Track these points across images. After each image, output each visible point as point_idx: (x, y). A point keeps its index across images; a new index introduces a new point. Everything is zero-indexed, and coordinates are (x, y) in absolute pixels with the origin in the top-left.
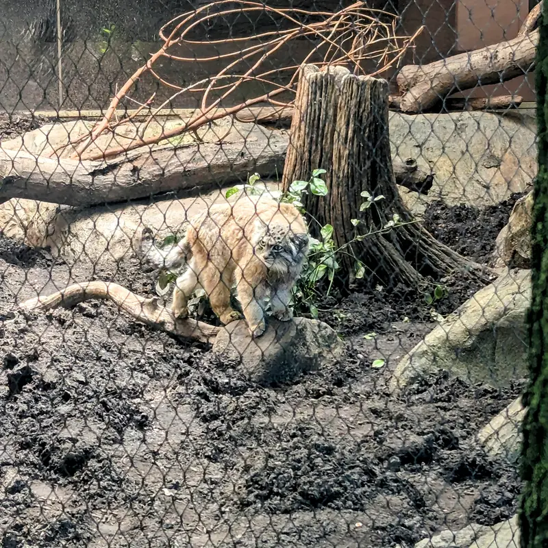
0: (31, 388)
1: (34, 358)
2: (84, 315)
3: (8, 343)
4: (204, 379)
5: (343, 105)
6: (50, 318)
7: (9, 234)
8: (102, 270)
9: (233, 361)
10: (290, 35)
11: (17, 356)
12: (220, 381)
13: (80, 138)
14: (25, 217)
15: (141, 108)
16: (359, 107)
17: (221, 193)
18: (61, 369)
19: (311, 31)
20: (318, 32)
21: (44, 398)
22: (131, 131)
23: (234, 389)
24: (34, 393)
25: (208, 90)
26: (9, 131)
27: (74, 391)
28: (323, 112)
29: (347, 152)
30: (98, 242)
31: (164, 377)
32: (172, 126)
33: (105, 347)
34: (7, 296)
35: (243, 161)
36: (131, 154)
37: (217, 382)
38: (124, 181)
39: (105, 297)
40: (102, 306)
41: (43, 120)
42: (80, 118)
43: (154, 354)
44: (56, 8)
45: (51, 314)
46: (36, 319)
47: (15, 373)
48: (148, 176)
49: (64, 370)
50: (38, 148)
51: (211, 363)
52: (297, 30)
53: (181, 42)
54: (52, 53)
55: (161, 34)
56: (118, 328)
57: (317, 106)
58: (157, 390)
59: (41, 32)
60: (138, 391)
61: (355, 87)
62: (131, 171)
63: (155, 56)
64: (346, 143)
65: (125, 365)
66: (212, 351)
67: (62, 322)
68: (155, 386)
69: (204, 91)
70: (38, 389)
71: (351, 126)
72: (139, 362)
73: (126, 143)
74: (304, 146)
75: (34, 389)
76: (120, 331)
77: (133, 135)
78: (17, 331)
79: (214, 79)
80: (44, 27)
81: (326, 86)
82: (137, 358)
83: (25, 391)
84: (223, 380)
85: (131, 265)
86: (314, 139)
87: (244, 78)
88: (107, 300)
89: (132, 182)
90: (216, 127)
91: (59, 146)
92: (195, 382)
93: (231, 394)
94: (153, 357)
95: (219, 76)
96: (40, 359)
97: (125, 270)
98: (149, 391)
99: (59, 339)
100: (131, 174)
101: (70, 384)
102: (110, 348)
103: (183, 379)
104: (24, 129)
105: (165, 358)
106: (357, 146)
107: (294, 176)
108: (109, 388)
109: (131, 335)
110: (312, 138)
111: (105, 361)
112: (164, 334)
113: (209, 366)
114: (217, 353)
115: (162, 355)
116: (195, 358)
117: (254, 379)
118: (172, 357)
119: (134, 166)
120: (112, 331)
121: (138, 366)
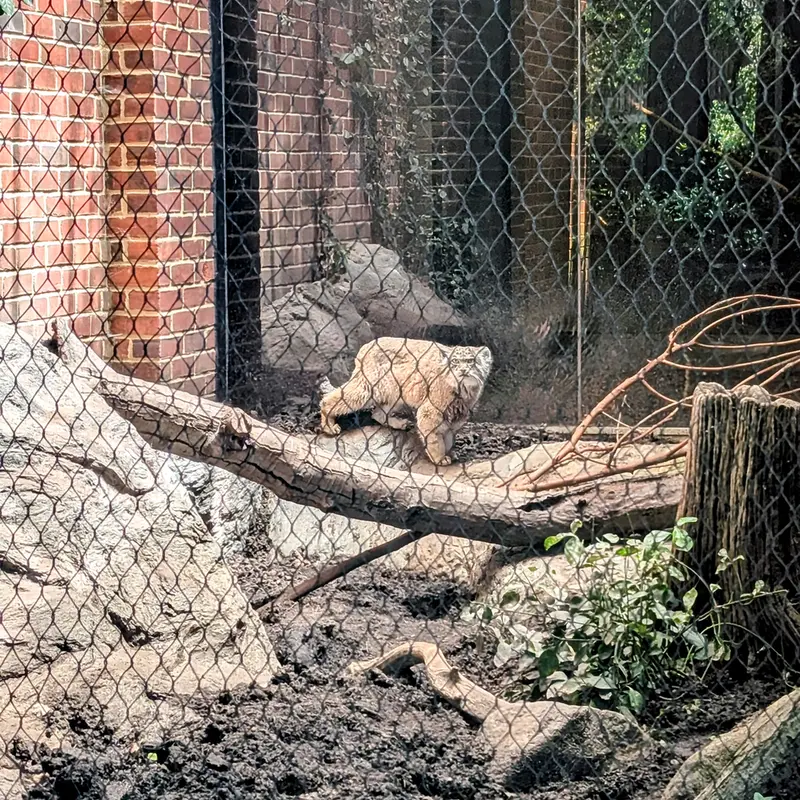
5: (740, 435)
9: (484, 755)
12: (441, 779)
16: (760, 439)
28: (716, 445)
29: (745, 496)
38: (564, 518)
48: (598, 513)
50: (511, 472)
53: (692, 345)
54: (570, 356)
56: (413, 702)
57: (709, 436)
59: (558, 330)
61: (754, 414)
62: (576, 506)
63: (652, 363)
64: (744, 484)
71: (750, 463)
80: (562, 325)
81: (719, 412)
84: (444, 778)
86: (707, 479)
100: (576, 509)
106: (758, 489)
110: (704, 476)
112: (455, 714)
113: (454, 759)
115: (405, 740)
116: (448, 748)
117: (500, 781)
118: (422, 743)
119: (580, 500)
120: (402, 706)
121: (365, 751)
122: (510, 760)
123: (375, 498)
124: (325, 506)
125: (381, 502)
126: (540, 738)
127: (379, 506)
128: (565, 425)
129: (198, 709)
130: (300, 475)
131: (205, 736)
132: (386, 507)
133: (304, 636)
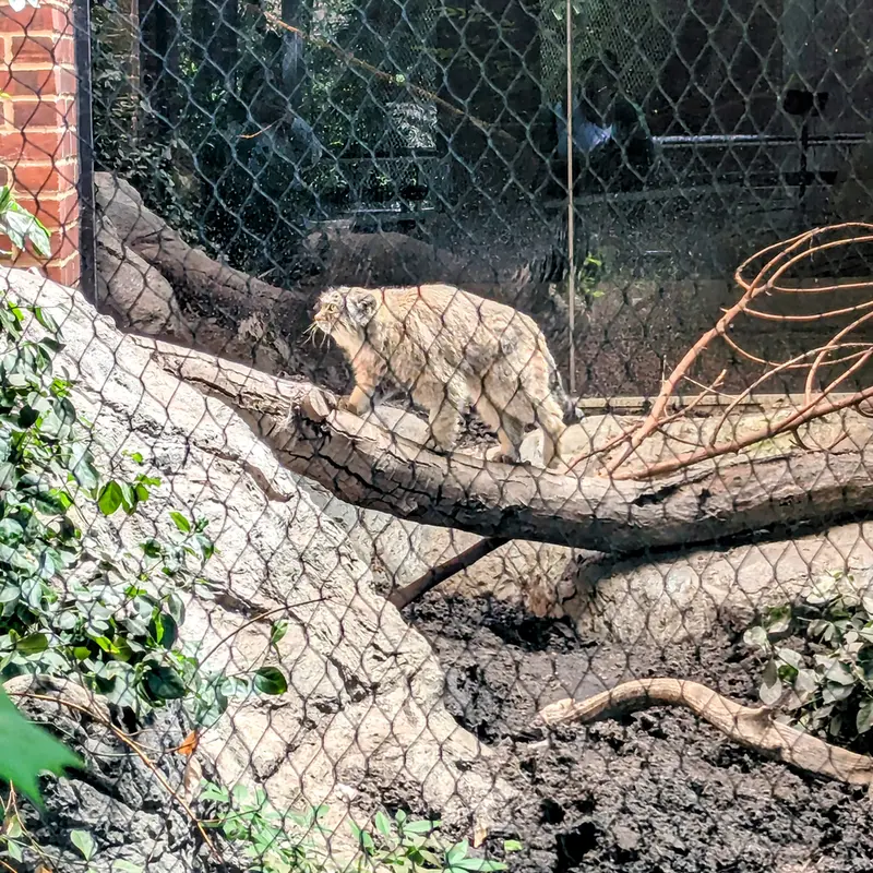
0: (596, 857)
1: (587, 806)
2: (651, 734)
3: (542, 779)
4: (865, 846)
6: (596, 737)
7: (501, 596)
8: (662, 658)
11: (560, 801)
13: (610, 442)
14: (526, 568)
15: (702, 394)
18: (635, 825)
22: (688, 431)
24: (603, 867)
25: (815, 366)
27: (667, 865)
31: (794, 841)
32: (753, 424)
33: (695, 789)
34: (515, 698)
36: (698, 470)
38: (687, 513)
39: (668, 703)
40: (667, 717)
42: (607, 410)
43: (776, 803)
44: (567, 237)
45: (597, 732)
46: (573, 738)
47: (570, 832)
48: (726, 505)
49: (640, 827)
51: (869, 818)
55: (738, 278)
56: (705, 756)
58: (786, 862)
59: (544, 274)
60: (761, 865)
62: (699, 497)
63: (730, 313)
65: (731, 819)
66: (868, 799)
67: (616, 745)
68: (784, 856)
69: (810, 368)
70: (609, 860)
72: (754, 814)
73: (684, 452)
75: (602, 859)
76: (709, 761)
77: (694, 438)
78: (555, 761)
79: (823, 351)
80: (549, 269)
82: (749, 809)
83: (587, 863)
85: (706, 649)
88: (674, 707)
89: (700, 514)
90: (825, 425)
91: (580, 456)
92: (852, 852)
94: (774, 807)
95: (831, 346)
96: (598, 807)
97: (699, 659)
99: (622, 774)
100: (698, 501)
101: (661, 853)
102: (702, 790)
103: (830, 846)
105: (793, 809)
108: (724, 861)
109: (726, 767)
111: (698, 812)
112: (782, 767)
115: (788, 803)
116: (841, 810)
118: (803, 806)
119: (703, 490)
120: (694, 762)
121: (752, 821)
124: (406, 509)
125: (472, 502)
127: (468, 507)
129: (511, 780)
130: (382, 469)
131: (541, 814)
132: (478, 507)
133: (459, 680)
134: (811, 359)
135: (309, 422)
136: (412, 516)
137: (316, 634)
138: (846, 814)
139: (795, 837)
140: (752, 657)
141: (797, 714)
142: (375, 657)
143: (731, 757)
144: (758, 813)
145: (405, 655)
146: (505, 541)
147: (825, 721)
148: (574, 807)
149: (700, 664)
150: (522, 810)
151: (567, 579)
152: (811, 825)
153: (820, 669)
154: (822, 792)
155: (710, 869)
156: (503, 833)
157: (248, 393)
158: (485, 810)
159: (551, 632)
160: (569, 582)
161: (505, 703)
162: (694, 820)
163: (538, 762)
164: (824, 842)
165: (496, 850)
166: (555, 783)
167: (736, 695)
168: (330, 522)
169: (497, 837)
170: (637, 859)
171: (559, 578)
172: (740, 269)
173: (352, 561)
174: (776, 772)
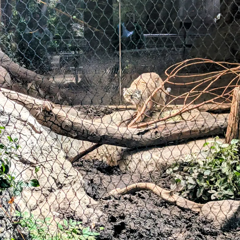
0: (125, 232)
1: (123, 217)
2: (141, 198)
3: (111, 210)
4: (198, 228)
7: (100, 160)
8: (144, 177)
9: (209, 220)
10: (222, 73)
11: (115, 216)
12: (205, 229)
14: (107, 152)
17: (195, 143)
19: (232, 71)
20: (234, 72)
21: (132, 236)
23: (212, 233)
24: (127, 234)
26: (99, 114)
27: (144, 234)
30: (140, 164)
31: (179, 227)
33: (152, 213)
34: (103, 188)
35: (203, 129)
36: (154, 125)
37: (204, 230)
39: (145, 189)
40: (145, 193)
41: (113, 110)
43: (174, 216)
44: (119, 61)
45: (126, 197)
46: (119, 199)
47: (118, 225)
48: (162, 135)
49: (137, 223)
51: (200, 221)
52: (225, 71)
53: (175, 76)
54: (117, 81)
55: (166, 73)
58: (177, 233)
59: (112, 72)
62: (155, 133)
65: (162, 221)
66: (199, 215)
67: (131, 201)
68: (176, 231)
69: (185, 98)
70: (128, 232)
72: (168, 220)
74: (236, 123)
75: (126, 232)
76: (156, 205)
78: (114, 205)
79: (189, 93)
80: (114, 70)
82: (167, 218)
83: (122, 233)
84: (206, 229)
85: (156, 174)
87: (203, 92)
88: (147, 190)
89: (155, 138)
90: (189, 113)
91: (122, 122)
92: (195, 230)
93: (210, 235)
94: (174, 217)
95: (191, 92)
96: (126, 218)
97: (154, 177)
98: (174, 233)
99: (132, 209)
100: (155, 134)
101: (143, 230)
102: (154, 213)
103: (189, 228)
104: (106, 114)
107: (231, 137)
108: (160, 232)
109: (161, 207)
110: (239, 120)
111: (153, 219)
112: (176, 207)
113: (199, 222)
114: (202, 216)
115: (178, 217)
116: (192, 218)
117: (219, 229)
118: (182, 217)
119: (156, 131)
120: (153, 205)
121: (168, 222)
122: (221, 221)
123: (90, 133)
124: (74, 136)
125: (92, 134)
126: (231, 213)
127: (91, 135)
128: (115, 105)
129: (102, 210)
130: (67, 125)
131: (110, 220)
132: (94, 136)
133: (88, 183)
134: (185, 95)
135: (47, 112)
136: (75, 138)
137: (48, 170)
138: (193, 219)
139: (179, 226)
140: (169, 177)
141: (181, 192)
142: (65, 177)
143: (162, 204)
144: (170, 219)
145: (73, 176)
146: (101, 145)
147: (188, 194)
148: (119, 218)
149: (154, 179)
150: (105, 219)
151: (118, 155)
152: (184, 222)
153: (187, 180)
154: (187, 213)
155: (156, 235)
156: (99, 225)
157: (30, 103)
158: (95, 219)
159: (114, 170)
160: (119, 156)
161: (101, 189)
162: (152, 221)
163: (109, 206)
164: (187, 227)
165: (98, 230)
166: (114, 211)
167: (164, 187)
168: (53, 139)
169: (98, 226)
170: (136, 232)
171: (116, 155)
172: (166, 71)
173: (59, 150)
174: (175, 208)
